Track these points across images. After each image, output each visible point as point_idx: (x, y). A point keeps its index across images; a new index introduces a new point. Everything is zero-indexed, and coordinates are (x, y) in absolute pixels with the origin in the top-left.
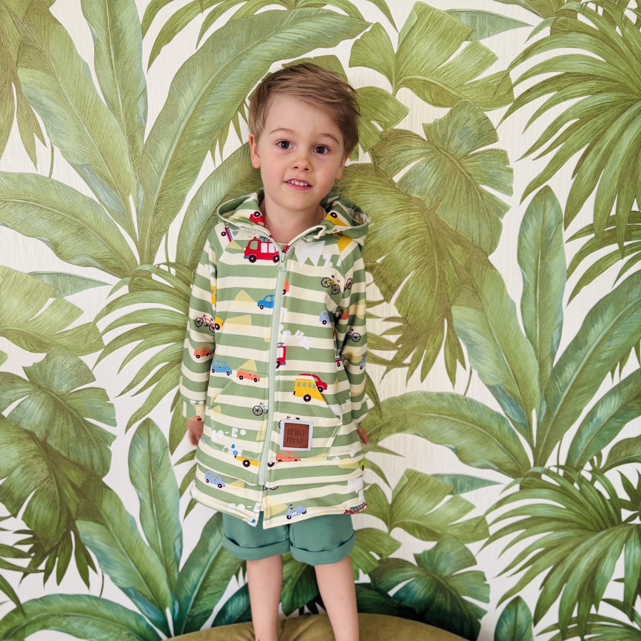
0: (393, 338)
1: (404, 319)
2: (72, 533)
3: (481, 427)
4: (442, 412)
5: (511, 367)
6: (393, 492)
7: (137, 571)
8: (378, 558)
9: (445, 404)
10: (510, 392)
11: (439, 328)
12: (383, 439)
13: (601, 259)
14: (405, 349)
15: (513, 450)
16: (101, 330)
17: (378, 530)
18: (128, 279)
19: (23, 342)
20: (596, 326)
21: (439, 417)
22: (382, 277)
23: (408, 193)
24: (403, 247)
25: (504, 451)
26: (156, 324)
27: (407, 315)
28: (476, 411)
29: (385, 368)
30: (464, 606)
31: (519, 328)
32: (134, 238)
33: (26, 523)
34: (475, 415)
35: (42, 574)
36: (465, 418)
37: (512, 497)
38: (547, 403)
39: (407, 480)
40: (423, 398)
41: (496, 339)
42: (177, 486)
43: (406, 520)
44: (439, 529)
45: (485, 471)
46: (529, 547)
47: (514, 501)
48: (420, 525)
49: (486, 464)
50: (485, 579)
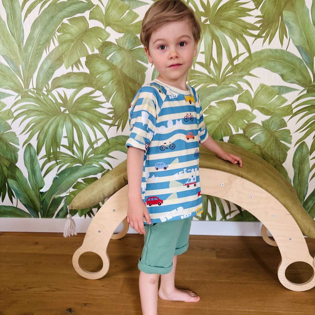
0: (258, 25)
1: (263, 17)
3: (292, 64)
4: (276, 58)
5: (306, 37)
6: (255, 94)
8: (247, 123)
9: (278, 54)
10: (305, 49)
11: (277, 20)
12: (252, 70)
14: (263, 30)
15: (305, 75)
17: (248, 110)
19: (116, 28)
21: (275, 60)
25: (301, 75)
27: (265, 15)
28: (291, 57)
29: (254, 38)
30: (281, 145)
31: (310, 20)
33: (112, 105)
34: (290, 59)
35: (116, 127)
36: (286, 61)
37: (304, 96)
39: (260, 88)
40: (269, 52)
43: (259, 106)
44: (272, 110)
45: (293, 84)
46: (309, 119)
47: (304, 98)
48: (265, 108)
49: (293, 81)
50: (290, 133)
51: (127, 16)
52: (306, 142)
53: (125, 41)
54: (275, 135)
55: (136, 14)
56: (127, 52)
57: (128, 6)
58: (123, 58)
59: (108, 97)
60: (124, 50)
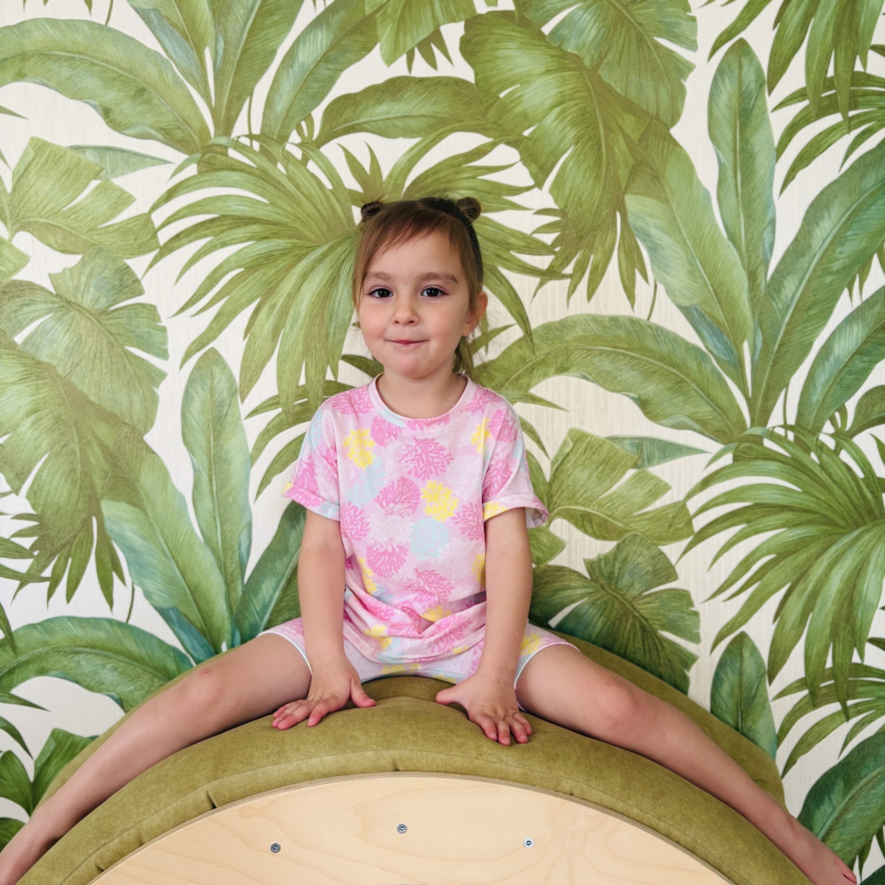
0: (548, 238)
1: (562, 212)
2: (94, 520)
3: (673, 366)
4: (617, 344)
5: (709, 279)
6: (553, 463)
7: (183, 582)
9: (622, 333)
10: (711, 316)
11: (609, 224)
12: (536, 384)
13: (821, 134)
14: (564, 254)
15: (720, 401)
16: (157, 224)
18: (198, 156)
19: (52, 239)
20: (821, 224)
21: (615, 352)
22: (530, 155)
23: (563, 47)
24: (559, 115)
25: (706, 401)
26: (230, 216)
27: (566, 206)
28: (666, 343)
29: (538, 280)
30: (663, 647)
31: (717, 226)
32: (208, 102)
33: (30, 502)
34: (664, 349)
35: (47, 584)
36: (650, 353)
37: (724, 472)
38: (763, 333)
39: (571, 444)
40: (591, 323)
41: (688, 241)
42: (247, 449)
43: (571, 507)
44: (619, 521)
45: (682, 432)
46: (753, 553)
47: (727, 479)
48: (592, 514)
49: (683, 422)
50: (691, 604)
51: (90, 200)
52: (752, 635)
53: (84, 279)
54: (638, 612)
55: (123, 192)
56: (88, 318)
57: (97, 168)
58: (75, 339)
59: (17, 475)
60: (80, 312)
